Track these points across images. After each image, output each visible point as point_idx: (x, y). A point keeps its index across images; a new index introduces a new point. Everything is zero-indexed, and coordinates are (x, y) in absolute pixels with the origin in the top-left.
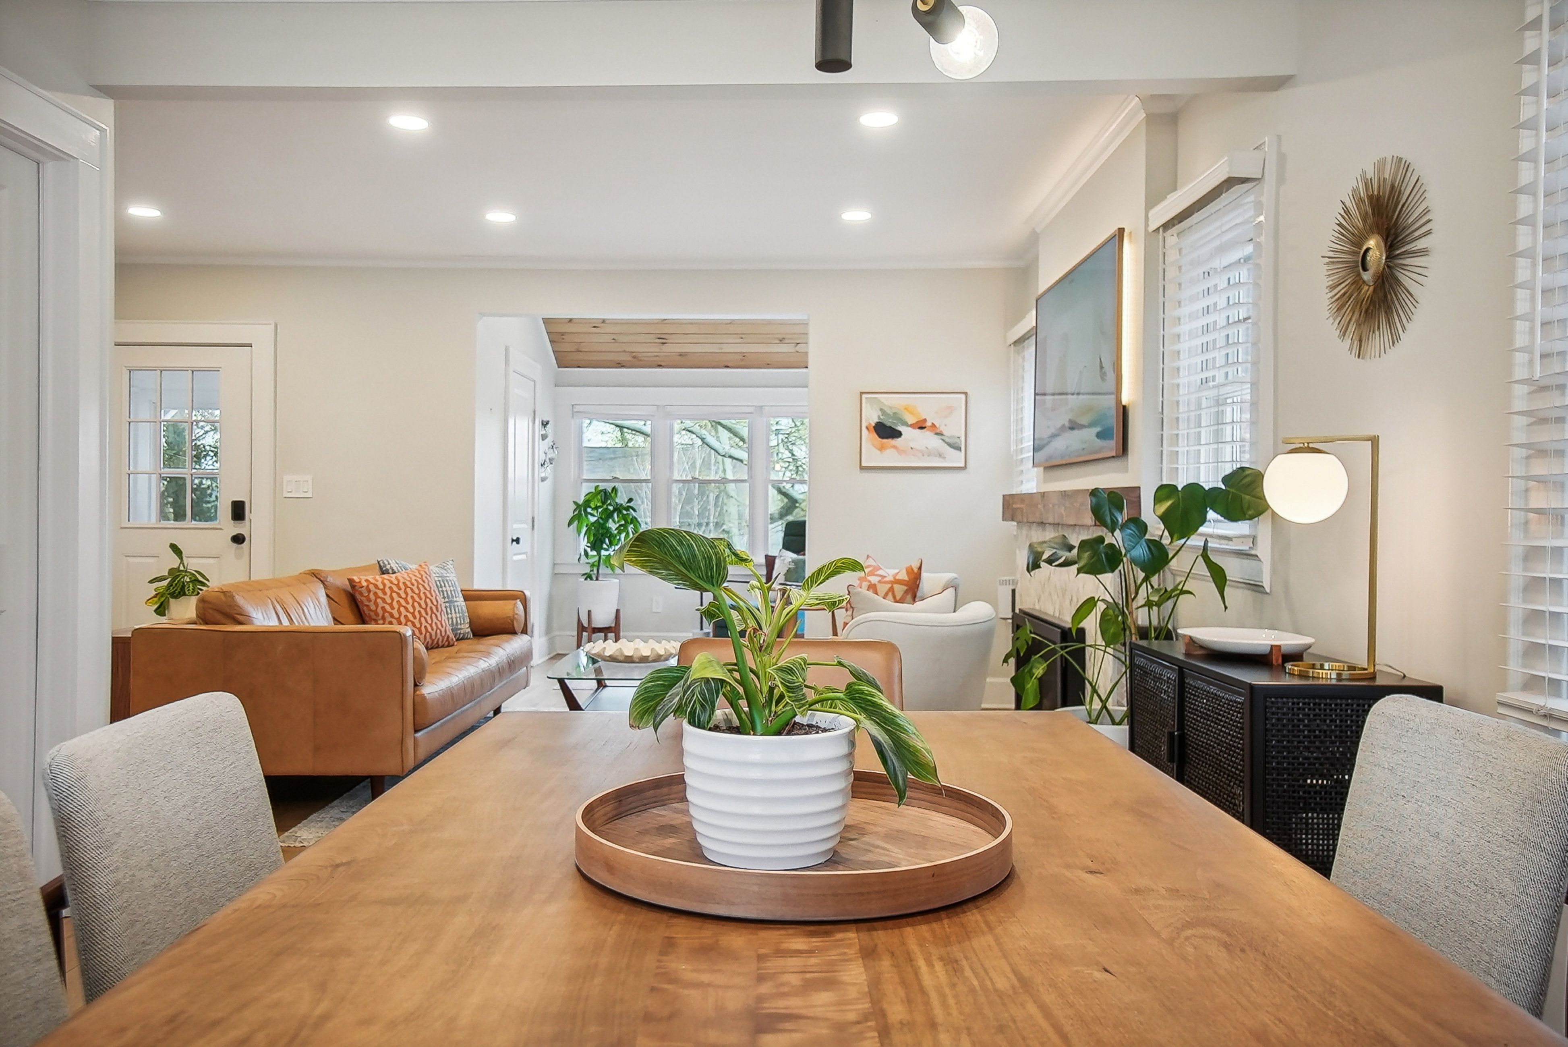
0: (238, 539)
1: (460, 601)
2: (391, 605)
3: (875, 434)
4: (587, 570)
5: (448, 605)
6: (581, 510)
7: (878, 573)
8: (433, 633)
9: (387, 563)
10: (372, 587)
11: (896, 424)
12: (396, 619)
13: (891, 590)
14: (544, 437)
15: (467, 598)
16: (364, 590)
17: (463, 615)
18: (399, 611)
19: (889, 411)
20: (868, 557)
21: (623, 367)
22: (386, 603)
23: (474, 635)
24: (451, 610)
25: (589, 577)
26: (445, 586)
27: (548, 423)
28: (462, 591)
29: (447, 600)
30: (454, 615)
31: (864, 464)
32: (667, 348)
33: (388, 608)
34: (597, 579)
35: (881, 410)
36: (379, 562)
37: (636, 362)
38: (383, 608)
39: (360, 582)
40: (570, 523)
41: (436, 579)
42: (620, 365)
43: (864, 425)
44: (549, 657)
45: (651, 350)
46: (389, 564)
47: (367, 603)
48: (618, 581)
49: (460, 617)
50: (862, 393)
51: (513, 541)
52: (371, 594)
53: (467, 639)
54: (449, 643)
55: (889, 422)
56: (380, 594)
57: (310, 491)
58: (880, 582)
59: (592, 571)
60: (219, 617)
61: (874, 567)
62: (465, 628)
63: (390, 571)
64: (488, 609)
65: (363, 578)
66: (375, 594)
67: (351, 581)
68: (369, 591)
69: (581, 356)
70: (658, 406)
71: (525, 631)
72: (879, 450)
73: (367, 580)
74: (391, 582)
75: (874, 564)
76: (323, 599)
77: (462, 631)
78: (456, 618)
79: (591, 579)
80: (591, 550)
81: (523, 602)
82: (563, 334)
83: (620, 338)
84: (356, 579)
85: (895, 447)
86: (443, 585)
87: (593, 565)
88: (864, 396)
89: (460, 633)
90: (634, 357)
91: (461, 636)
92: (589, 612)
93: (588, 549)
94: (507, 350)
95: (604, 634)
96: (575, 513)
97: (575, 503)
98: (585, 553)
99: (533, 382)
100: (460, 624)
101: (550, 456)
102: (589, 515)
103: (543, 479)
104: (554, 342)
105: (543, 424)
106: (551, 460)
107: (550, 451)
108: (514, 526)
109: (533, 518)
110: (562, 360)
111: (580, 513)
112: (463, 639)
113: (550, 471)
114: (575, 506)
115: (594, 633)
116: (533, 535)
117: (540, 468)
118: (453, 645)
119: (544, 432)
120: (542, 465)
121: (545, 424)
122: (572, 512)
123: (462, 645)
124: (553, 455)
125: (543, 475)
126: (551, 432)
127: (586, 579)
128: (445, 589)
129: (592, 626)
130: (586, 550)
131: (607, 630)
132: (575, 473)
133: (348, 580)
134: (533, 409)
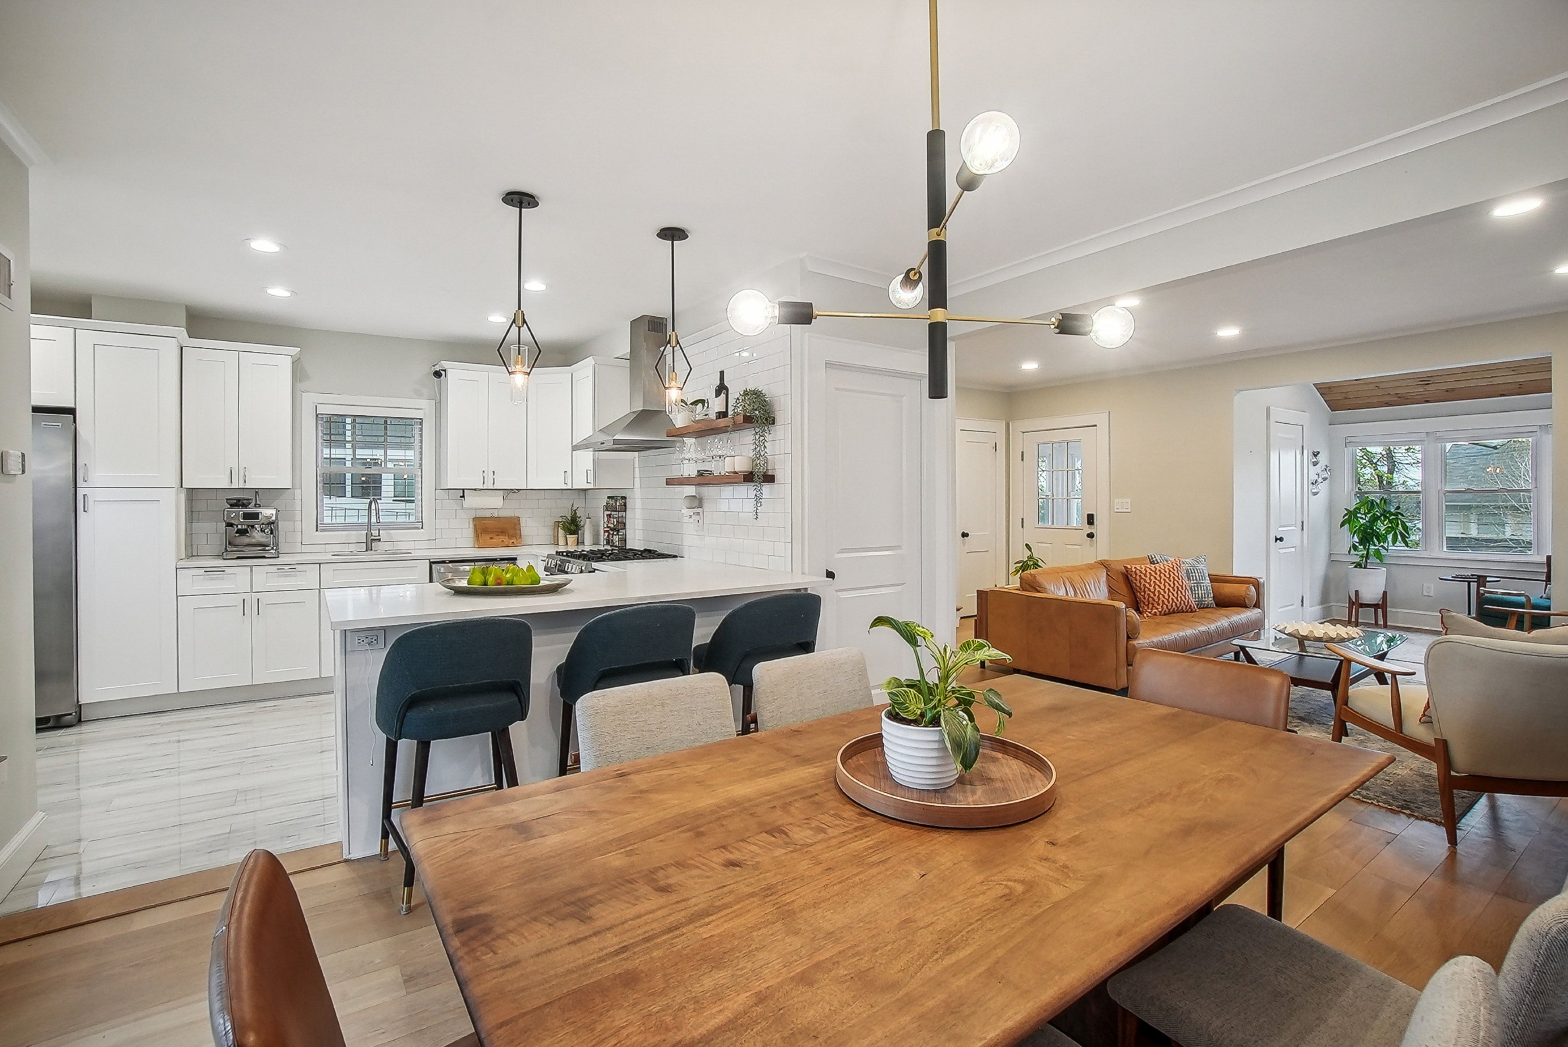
0: (1091, 536)
1: (1207, 582)
2: (1149, 584)
4: (1357, 559)
5: (1196, 585)
6: (1350, 516)
8: (1178, 603)
9: (1153, 556)
10: (1138, 572)
14: (1315, 464)
15: (1212, 580)
16: (1133, 574)
17: (1207, 592)
21: (1391, 405)
22: (1146, 582)
23: (1216, 605)
24: (1198, 588)
25: (1358, 565)
26: (1195, 572)
27: (1318, 453)
28: (1209, 575)
29: (1195, 582)
30: (1200, 592)
32: (1430, 388)
33: (1147, 585)
34: (1365, 568)
36: (1148, 556)
38: (1144, 585)
39: (1131, 569)
40: (1342, 525)
41: (1188, 568)
42: (1388, 404)
45: (1416, 390)
46: (1155, 557)
47: (1134, 581)
48: (1385, 569)
49: (1205, 593)
51: (1276, 539)
52: (1138, 576)
53: (1210, 607)
54: (1192, 610)
56: (1143, 577)
57: (1129, 508)
59: (1362, 560)
60: (1029, 588)
62: (1210, 600)
63: (1156, 562)
64: (1228, 589)
65: (1134, 566)
66: (1140, 576)
67: (1126, 568)
68: (1136, 575)
69: (1347, 402)
70: (1427, 433)
71: (1257, 605)
73: (1135, 568)
74: (1151, 570)
76: (1104, 579)
77: (1206, 603)
78: (1202, 594)
79: (1361, 567)
80: (1360, 545)
81: (1257, 587)
82: (1330, 388)
84: (1129, 566)
86: (1193, 571)
87: (1362, 556)
89: (1205, 604)
90: (1400, 397)
91: (1205, 605)
92: (1357, 592)
93: (1357, 544)
94: (1268, 409)
95: (1373, 609)
96: (1347, 517)
97: (1346, 509)
98: (1355, 547)
99: (1301, 427)
100: (1205, 598)
101: (1323, 476)
102: (1359, 519)
103: (1315, 494)
104: (1324, 394)
105: (1314, 454)
106: (1324, 479)
107: (1322, 473)
108: (1280, 529)
109: (1303, 522)
110: (1334, 406)
111: (1350, 517)
112: (1206, 608)
113: (1323, 487)
114: (1346, 512)
115: (1362, 607)
116: (1303, 534)
117: (1311, 486)
118: (1195, 611)
119: (1315, 460)
120: (1312, 483)
121: (1316, 454)
122: (1344, 517)
123: (1203, 612)
124: (1326, 476)
125: (1315, 491)
126: (1323, 459)
127: (1355, 567)
128: (1194, 574)
129: (1360, 602)
130: (1356, 545)
131: (1376, 606)
132: (1349, 488)
133: (1124, 567)
134: (1301, 445)
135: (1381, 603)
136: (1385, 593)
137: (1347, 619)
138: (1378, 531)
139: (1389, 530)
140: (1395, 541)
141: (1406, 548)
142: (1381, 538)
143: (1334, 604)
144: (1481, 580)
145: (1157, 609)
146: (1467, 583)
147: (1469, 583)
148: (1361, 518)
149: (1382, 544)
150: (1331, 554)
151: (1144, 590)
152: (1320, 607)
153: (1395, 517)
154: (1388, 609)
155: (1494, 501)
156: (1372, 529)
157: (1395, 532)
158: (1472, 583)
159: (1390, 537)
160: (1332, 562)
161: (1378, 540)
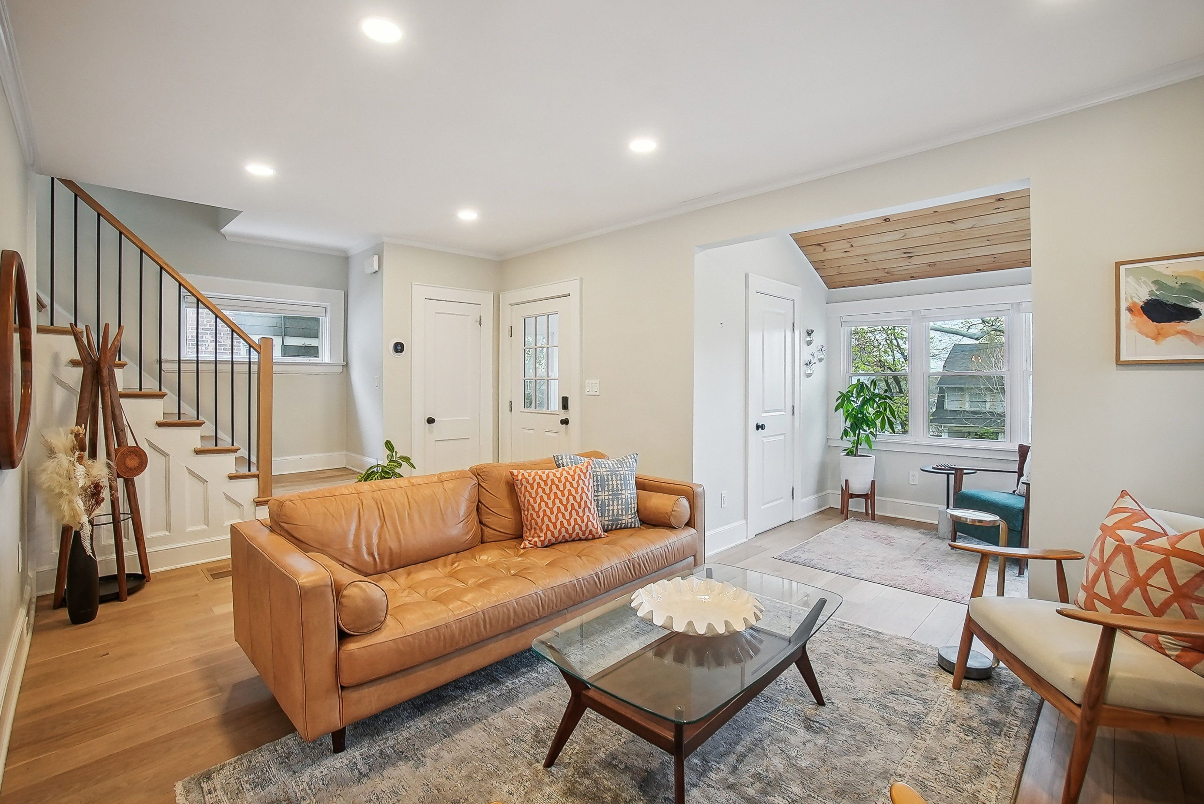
0: (565, 422)
1: (630, 492)
3: (1145, 316)
4: (849, 446)
5: (611, 497)
6: (845, 398)
7: (1140, 524)
9: (562, 458)
10: (524, 480)
11: (1187, 301)
12: (536, 512)
13: (1165, 565)
14: (809, 343)
16: (518, 483)
17: (627, 505)
18: (540, 505)
19: (1171, 283)
20: (1124, 494)
21: (880, 282)
23: (642, 524)
24: (612, 502)
25: (850, 453)
26: (613, 479)
27: (812, 331)
29: (608, 493)
30: (613, 507)
31: (1122, 358)
32: (914, 261)
34: (855, 455)
35: (1155, 282)
36: (556, 458)
37: (890, 277)
39: (517, 476)
40: (836, 409)
41: (604, 473)
42: (878, 281)
43: (1124, 305)
44: (817, 511)
45: (902, 265)
48: (874, 457)
49: (622, 509)
50: (1118, 265)
51: (758, 427)
53: (628, 529)
54: (593, 535)
55: (1171, 299)
57: (598, 391)
58: (1139, 543)
59: (854, 447)
61: (1134, 513)
62: (629, 518)
64: (656, 500)
65: (527, 471)
67: (512, 474)
68: (522, 485)
69: (843, 278)
71: (690, 524)
72: (1152, 338)
73: (529, 473)
75: (1133, 506)
77: (624, 522)
78: (616, 510)
79: (852, 455)
80: (851, 430)
81: (691, 498)
82: (823, 261)
83: (871, 258)
84: (515, 472)
85: (1185, 333)
86: (610, 479)
87: (853, 443)
88: (1123, 268)
89: (618, 525)
90: (887, 273)
91: (620, 527)
92: (847, 481)
93: (849, 430)
94: (747, 276)
95: (864, 500)
96: (840, 401)
97: (840, 392)
98: (846, 433)
99: (792, 301)
100: (622, 515)
101: (819, 357)
102: (852, 402)
103: (809, 376)
104: (818, 269)
105: (808, 333)
106: (820, 360)
107: (818, 353)
108: (763, 415)
109: (793, 407)
110: (831, 284)
111: (843, 401)
112: (624, 528)
113: (818, 369)
114: (840, 395)
115: (852, 498)
116: (793, 419)
117: (804, 368)
118: (600, 537)
119: (809, 339)
120: (807, 364)
121: (809, 333)
122: (837, 400)
123: (612, 536)
124: (822, 356)
125: (809, 372)
126: (818, 339)
127: (847, 454)
128: (610, 483)
129: (850, 492)
130: (847, 430)
131: (865, 496)
132: (844, 369)
133: (510, 472)
134: (792, 321)
135: (869, 493)
136: (873, 482)
137: (840, 508)
138: (868, 415)
139: (878, 413)
140: (883, 427)
141: (893, 434)
142: (871, 424)
143: (830, 491)
144: (959, 473)
145: (539, 537)
146: (946, 475)
147: (948, 474)
148: (853, 401)
149: (872, 430)
150: (828, 439)
151: (528, 508)
152: (816, 496)
153: (883, 401)
154: (876, 497)
155: (977, 385)
156: (862, 413)
157: (884, 416)
158: (950, 475)
159: (878, 422)
160: (828, 447)
161: (868, 425)
